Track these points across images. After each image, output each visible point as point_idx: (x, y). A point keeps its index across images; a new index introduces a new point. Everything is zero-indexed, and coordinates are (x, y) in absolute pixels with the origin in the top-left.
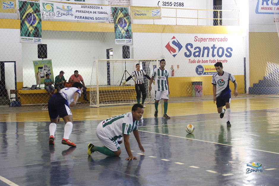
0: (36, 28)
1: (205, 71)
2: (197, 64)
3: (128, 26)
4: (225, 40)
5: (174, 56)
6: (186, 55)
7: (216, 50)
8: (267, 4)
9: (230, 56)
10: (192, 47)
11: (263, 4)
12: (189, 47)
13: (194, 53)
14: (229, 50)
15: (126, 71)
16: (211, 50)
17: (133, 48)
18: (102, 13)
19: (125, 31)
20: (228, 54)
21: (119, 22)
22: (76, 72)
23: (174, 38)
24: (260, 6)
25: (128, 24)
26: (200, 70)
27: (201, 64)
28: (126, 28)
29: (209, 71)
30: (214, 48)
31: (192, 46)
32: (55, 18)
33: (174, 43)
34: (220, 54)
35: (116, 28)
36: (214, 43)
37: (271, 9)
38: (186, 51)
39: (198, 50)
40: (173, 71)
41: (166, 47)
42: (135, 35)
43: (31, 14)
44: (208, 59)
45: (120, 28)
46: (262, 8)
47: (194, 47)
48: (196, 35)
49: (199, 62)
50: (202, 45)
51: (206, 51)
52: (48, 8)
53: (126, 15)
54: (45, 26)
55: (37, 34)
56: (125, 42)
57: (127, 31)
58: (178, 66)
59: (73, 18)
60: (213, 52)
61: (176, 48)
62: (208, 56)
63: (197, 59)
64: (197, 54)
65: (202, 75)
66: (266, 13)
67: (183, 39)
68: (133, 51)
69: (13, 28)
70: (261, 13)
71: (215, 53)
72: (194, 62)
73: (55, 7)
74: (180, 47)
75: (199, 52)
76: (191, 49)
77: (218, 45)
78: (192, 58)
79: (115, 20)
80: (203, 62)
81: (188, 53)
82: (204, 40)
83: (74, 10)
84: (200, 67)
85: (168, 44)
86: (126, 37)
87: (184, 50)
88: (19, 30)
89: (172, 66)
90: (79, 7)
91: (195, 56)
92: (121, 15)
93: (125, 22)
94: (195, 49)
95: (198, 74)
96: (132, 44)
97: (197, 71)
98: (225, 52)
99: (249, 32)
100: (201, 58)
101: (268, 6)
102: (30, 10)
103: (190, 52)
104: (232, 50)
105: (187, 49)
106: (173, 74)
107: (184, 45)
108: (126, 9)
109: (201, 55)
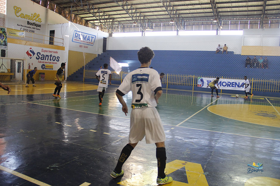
1: (46, 67)
2: (42, 64)
3: (6, 39)
4: (57, 52)
5: (31, 58)
7: (52, 57)
8: (77, 38)
9: (58, 61)
10: (40, 54)
11: (75, 38)
12: (39, 54)
14: (58, 58)
15: (2, 64)
16: (49, 57)
17: (7, 52)
19: (3, 42)
20: (58, 60)
23: (31, 48)
24: (74, 39)
25: (5, 38)
26: (43, 67)
27: (44, 64)
28: (4, 40)
29: (48, 68)
30: (51, 56)
33: (31, 51)
34: (54, 59)
36: (51, 53)
37: (78, 41)
38: (37, 56)
39: (43, 56)
40: (30, 66)
41: (26, 53)
44: (48, 61)
46: (75, 40)
48: (42, 48)
49: (43, 62)
50: (45, 54)
51: (47, 57)
53: (4, 32)
57: (5, 41)
58: (32, 64)
60: (50, 59)
61: (32, 54)
62: (48, 60)
63: (42, 61)
64: (42, 58)
65: (44, 70)
66: (77, 42)
67: (36, 50)
68: (7, 53)
70: (74, 42)
71: (52, 59)
72: (41, 62)
74: (34, 54)
76: (39, 56)
77: (53, 55)
78: (40, 60)
80: (45, 62)
81: (38, 57)
82: (47, 51)
84: (44, 65)
85: (28, 51)
86: (3, 45)
87: (36, 55)
89: (29, 63)
91: (41, 59)
92: (1, 32)
93: (4, 36)
94: (42, 55)
95: (43, 69)
96: (7, 49)
97: (42, 67)
98: (56, 59)
99: (69, 50)
100: (44, 61)
101: (77, 39)
104: (59, 58)
105: (38, 55)
106: (29, 68)
107: (36, 53)
108: (4, 29)
109: (44, 59)
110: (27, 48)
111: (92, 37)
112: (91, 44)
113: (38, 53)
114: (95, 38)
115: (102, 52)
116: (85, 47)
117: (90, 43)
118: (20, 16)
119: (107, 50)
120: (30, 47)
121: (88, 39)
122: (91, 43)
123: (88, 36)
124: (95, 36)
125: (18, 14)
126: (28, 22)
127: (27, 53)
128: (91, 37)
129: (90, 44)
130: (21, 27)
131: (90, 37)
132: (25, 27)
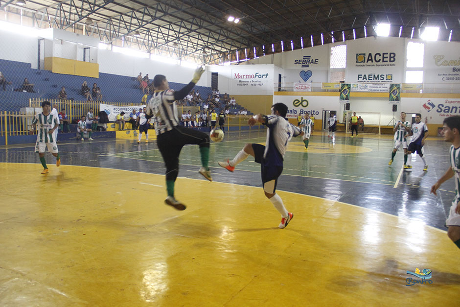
0: (346, 96)
5: (429, 111)
6: (437, 111)
12: (441, 106)
13: (445, 110)
15: (394, 118)
16: (458, 109)
18: (384, 87)
21: (392, 92)
22: (360, 117)
23: (429, 101)
25: (398, 93)
28: (396, 95)
31: (443, 106)
32: (358, 91)
33: (429, 103)
35: (390, 95)
38: (438, 109)
39: (447, 108)
40: (427, 120)
41: (423, 106)
42: (402, 99)
43: (345, 89)
45: (393, 95)
47: (444, 106)
48: (447, 99)
50: (451, 105)
51: (454, 109)
52: (355, 86)
53: (399, 88)
54: (351, 95)
55: (347, 99)
56: (395, 103)
57: (397, 97)
58: (431, 118)
59: (367, 91)
61: (431, 107)
62: (455, 112)
63: (446, 114)
64: (446, 111)
67: (436, 101)
68: (400, 107)
69: (337, 96)
72: (444, 115)
73: (358, 86)
74: (433, 106)
75: (449, 109)
76: (442, 108)
78: (442, 113)
79: (390, 91)
81: (439, 110)
82: (453, 102)
83: (368, 87)
85: (425, 104)
86: (396, 100)
87: (436, 108)
88: (339, 97)
89: (426, 118)
90: (371, 85)
92: (395, 88)
94: (445, 107)
96: (400, 104)
102: (346, 87)
103: (441, 110)
105: (439, 107)
108: (399, 85)
109: (450, 111)
110: (425, 101)
113: (439, 105)
118: (442, 64)
120: (429, 99)
125: (439, 63)
126: (454, 69)
127: (425, 106)
130: (444, 76)
132: (449, 75)
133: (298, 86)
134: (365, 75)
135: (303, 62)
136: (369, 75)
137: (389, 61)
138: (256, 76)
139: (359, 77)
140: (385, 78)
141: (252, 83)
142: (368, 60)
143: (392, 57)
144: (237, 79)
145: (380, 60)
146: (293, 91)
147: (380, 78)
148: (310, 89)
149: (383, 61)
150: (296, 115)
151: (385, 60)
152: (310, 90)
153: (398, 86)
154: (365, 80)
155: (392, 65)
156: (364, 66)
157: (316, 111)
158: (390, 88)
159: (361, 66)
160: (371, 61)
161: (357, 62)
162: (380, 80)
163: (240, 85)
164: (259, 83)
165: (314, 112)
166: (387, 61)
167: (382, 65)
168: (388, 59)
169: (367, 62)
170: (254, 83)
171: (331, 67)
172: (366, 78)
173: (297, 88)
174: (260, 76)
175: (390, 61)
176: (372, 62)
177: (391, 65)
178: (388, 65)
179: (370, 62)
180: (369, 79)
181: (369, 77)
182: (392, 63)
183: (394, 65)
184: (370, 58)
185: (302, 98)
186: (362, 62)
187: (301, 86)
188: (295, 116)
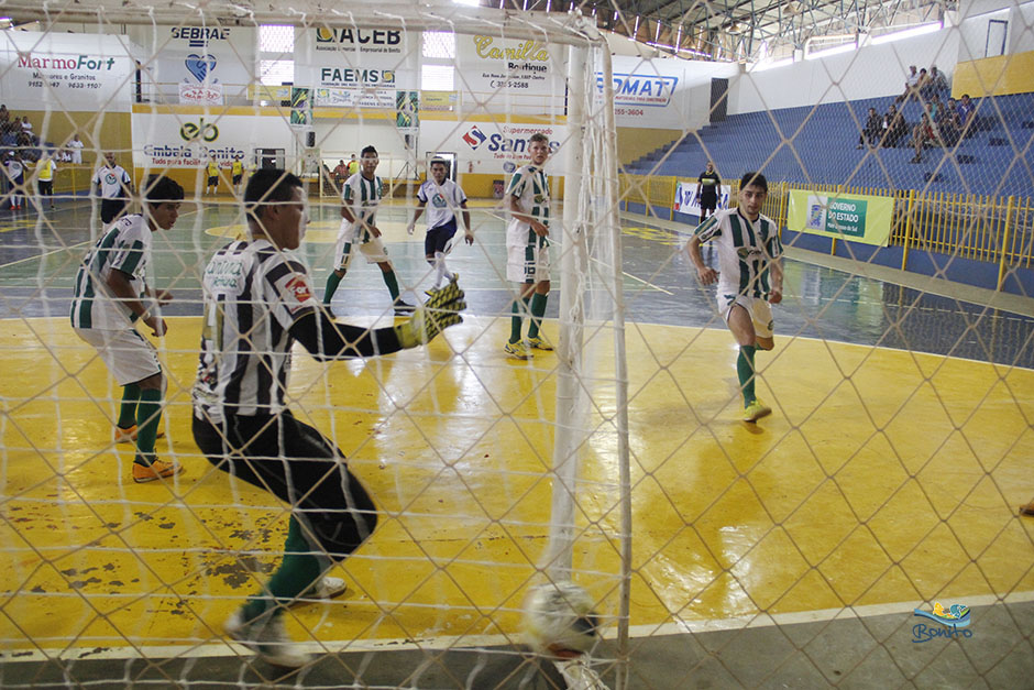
2: (506, 160)
5: (474, 148)
6: (490, 147)
10: (499, 139)
12: (496, 139)
13: (503, 147)
15: (407, 163)
18: (384, 98)
21: (403, 109)
23: (474, 127)
26: (509, 167)
27: (511, 160)
31: (499, 137)
32: (330, 104)
33: (474, 133)
35: (399, 114)
38: (492, 144)
39: (508, 142)
40: (472, 166)
41: (464, 138)
42: (423, 123)
43: (302, 101)
44: (521, 154)
45: (404, 116)
47: (502, 140)
48: (506, 125)
49: (509, 157)
50: (514, 137)
51: (520, 145)
52: (323, 94)
53: (415, 100)
56: (409, 131)
58: (479, 162)
59: (351, 104)
61: (478, 140)
62: (522, 151)
63: (506, 154)
64: (506, 147)
67: (488, 129)
68: (418, 140)
69: (283, 115)
72: (501, 157)
73: (331, 93)
74: (483, 138)
75: (510, 145)
76: (498, 142)
78: (499, 151)
79: (398, 107)
80: (514, 158)
81: (494, 146)
82: (519, 131)
83: (352, 95)
84: (510, 163)
85: (467, 134)
87: (488, 142)
88: (289, 118)
89: (471, 161)
91: (504, 150)
92: (408, 100)
94: (504, 141)
95: (508, 172)
96: (419, 133)
97: (505, 168)
100: (511, 153)
102: (303, 97)
103: (497, 145)
104: (558, 145)
105: (493, 141)
106: (470, 170)
107: (488, 137)
108: (415, 94)
109: (513, 149)
110: (467, 128)
111: (661, 84)
112: (659, 103)
113: (493, 137)
114: (675, 83)
115: (709, 124)
116: (632, 112)
117: (651, 100)
118: (489, 54)
119: (728, 113)
120: (474, 124)
121: (643, 90)
122: (660, 100)
123: (642, 81)
124: (676, 80)
125: (484, 52)
126: (511, 65)
128: (657, 83)
129: (651, 103)
130: (493, 79)
131: (653, 84)
132: (503, 76)
133: (190, 93)
134: (337, 71)
135: (193, 33)
136: (346, 71)
137: (386, 42)
138: (81, 63)
139: (324, 75)
140: (380, 78)
141: (73, 82)
142: (344, 37)
143: (393, 34)
144: (26, 69)
145: (368, 38)
146: (178, 102)
147: (369, 76)
148: (221, 98)
149: (375, 42)
150: (188, 159)
151: (379, 38)
152: (219, 102)
153: (413, 96)
154: (337, 80)
155: (394, 51)
156: (334, 49)
157: (236, 150)
158: (398, 100)
159: (329, 49)
160: (349, 40)
161: (319, 40)
162: (369, 82)
163: (34, 84)
164: (91, 82)
165: (232, 151)
166: (383, 42)
167: (372, 50)
168: (385, 38)
169: (342, 41)
170: (76, 81)
171: (262, 49)
172: (339, 77)
173: (187, 95)
174: (92, 65)
175: (390, 42)
176: (352, 41)
177: (391, 50)
178: (385, 50)
179: (347, 41)
180: (346, 80)
181: (346, 75)
182: (393, 47)
183: (398, 51)
184: (347, 34)
185: (202, 120)
186: (329, 41)
187: (197, 91)
188: (188, 163)
